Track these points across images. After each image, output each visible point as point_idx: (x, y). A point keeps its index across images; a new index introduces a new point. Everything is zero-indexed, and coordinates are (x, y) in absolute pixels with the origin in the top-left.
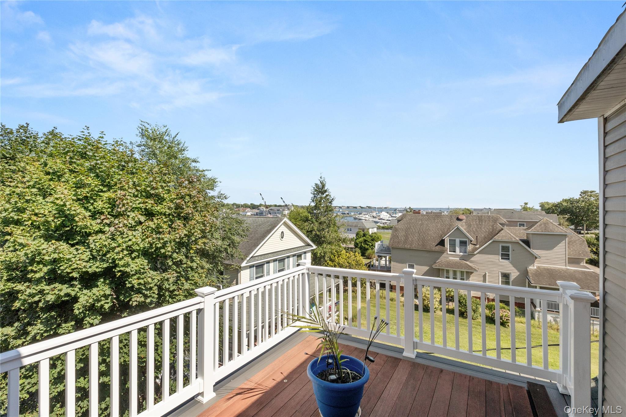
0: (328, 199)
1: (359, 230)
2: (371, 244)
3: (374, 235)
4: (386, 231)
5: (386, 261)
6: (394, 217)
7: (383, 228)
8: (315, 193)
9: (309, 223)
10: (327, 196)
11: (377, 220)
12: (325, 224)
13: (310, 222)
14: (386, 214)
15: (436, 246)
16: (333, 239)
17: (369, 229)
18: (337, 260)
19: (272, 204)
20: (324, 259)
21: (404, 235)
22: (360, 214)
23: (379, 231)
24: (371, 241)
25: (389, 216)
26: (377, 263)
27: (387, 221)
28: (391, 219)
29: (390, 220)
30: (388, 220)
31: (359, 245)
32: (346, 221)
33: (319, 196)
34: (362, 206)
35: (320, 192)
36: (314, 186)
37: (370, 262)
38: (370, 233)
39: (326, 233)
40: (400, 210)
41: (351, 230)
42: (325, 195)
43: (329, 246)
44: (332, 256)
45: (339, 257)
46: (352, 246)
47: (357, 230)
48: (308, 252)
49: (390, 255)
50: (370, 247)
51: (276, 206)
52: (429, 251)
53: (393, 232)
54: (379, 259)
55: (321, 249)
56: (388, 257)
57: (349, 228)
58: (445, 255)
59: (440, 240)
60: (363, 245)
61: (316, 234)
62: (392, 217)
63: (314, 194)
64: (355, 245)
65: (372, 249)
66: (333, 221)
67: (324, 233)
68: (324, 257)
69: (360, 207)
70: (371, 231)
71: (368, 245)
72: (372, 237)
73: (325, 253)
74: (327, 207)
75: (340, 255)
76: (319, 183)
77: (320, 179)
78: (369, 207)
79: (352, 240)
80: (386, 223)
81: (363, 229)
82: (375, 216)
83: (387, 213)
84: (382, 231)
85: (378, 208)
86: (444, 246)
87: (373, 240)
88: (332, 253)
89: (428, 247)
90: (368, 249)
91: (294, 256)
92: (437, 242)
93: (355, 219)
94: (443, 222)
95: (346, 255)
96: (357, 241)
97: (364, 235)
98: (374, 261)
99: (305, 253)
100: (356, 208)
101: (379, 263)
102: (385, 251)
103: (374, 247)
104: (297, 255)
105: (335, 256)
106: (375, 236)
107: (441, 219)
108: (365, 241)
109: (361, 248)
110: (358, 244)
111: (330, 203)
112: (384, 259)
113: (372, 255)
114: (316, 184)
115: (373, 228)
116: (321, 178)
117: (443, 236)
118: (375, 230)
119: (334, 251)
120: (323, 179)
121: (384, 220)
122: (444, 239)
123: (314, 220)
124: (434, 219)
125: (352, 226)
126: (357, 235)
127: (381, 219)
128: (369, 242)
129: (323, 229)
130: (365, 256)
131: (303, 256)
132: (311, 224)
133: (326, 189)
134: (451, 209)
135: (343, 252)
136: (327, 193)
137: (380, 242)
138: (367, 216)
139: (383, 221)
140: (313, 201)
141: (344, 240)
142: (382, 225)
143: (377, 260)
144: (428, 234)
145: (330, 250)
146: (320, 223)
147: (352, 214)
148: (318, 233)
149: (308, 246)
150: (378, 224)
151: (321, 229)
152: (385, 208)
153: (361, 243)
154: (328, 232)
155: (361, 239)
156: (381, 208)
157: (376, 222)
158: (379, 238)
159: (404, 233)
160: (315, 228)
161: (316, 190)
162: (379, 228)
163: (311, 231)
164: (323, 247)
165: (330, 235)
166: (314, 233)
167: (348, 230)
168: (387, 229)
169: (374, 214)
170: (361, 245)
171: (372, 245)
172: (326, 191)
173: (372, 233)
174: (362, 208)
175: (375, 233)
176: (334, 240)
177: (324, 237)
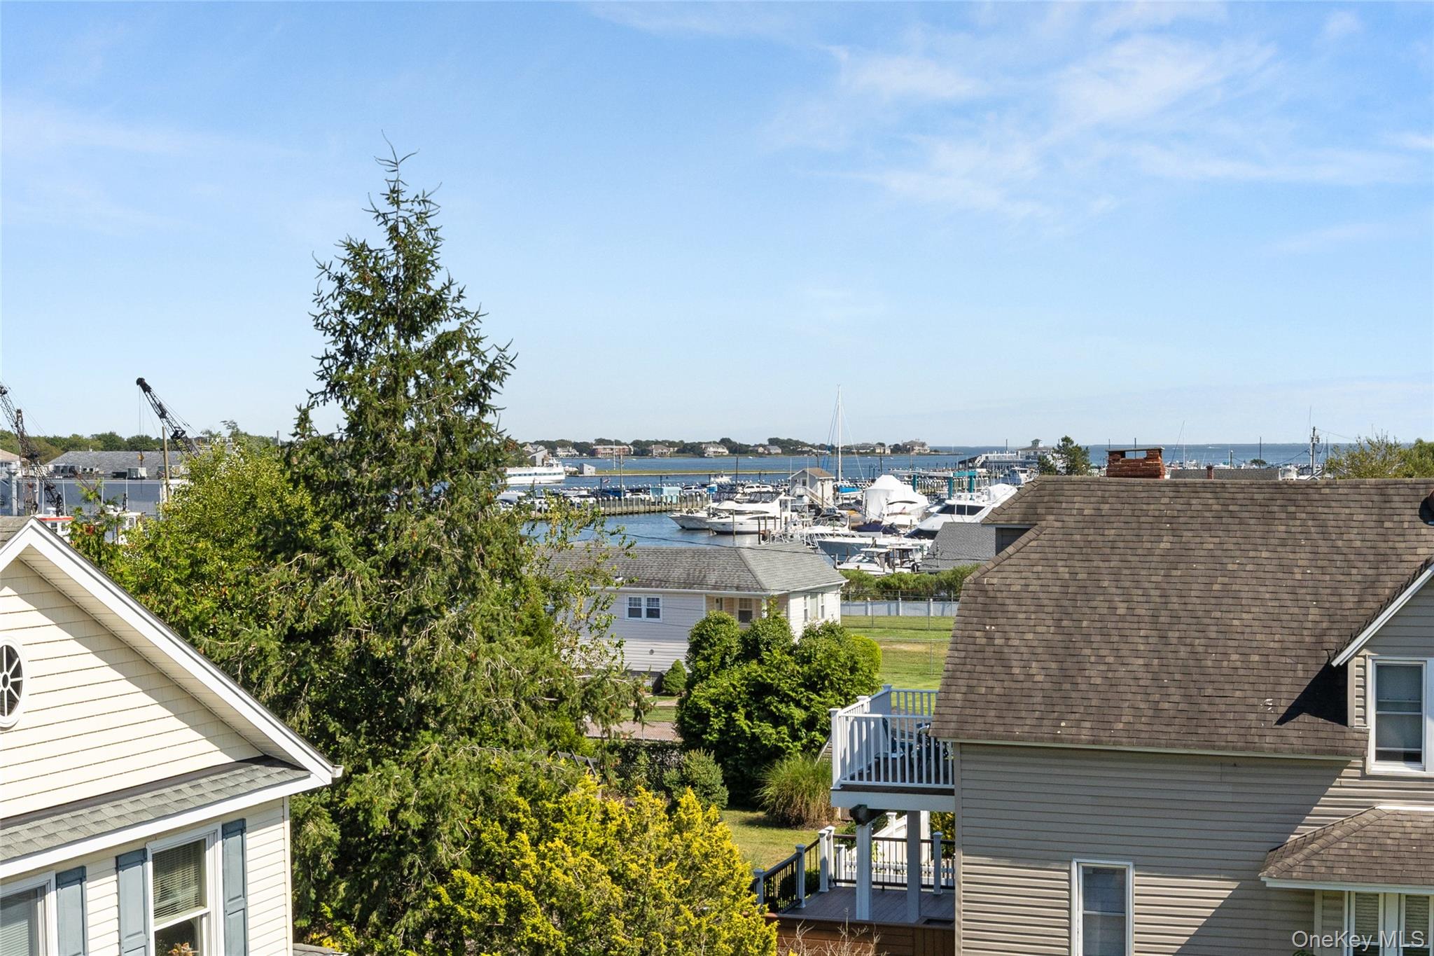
0: (456, 373)
1: (714, 613)
2: (799, 714)
3: (823, 644)
4: (906, 610)
5: (913, 841)
6: (961, 510)
7: (888, 590)
8: (352, 319)
9: (303, 566)
10: (447, 342)
11: (841, 533)
12: (431, 574)
13: (315, 561)
14: (904, 491)
15: (1281, 722)
16: (497, 688)
17: (783, 600)
18: (531, 858)
19: (86, 433)
20: (429, 853)
21: (1049, 647)
22: (727, 492)
23: (858, 610)
24: (802, 695)
25: (923, 501)
26: (845, 865)
27: (909, 543)
28: (937, 522)
29: (931, 534)
30: (919, 534)
31: (717, 724)
32: (611, 543)
33: (378, 349)
34: (739, 439)
35: (389, 312)
36: (339, 269)
37: (798, 857)
38: (797, 628)
39: (446, 645)
40: (999, 465)
41: (653, 613)
42: (429, 337)
43: (463, 751)
44: (492, 833)
45: (546, 833)
46: (662, 729)
47: (698, 612)
48: (265, 814)
49: (946, 804)
50: (795, 737)
51: (110, 442)
52: (1235, 763)
53: (963, 620)
54: (862, 833)
55: (397, 773)
56: (925, 817)
57: (643, 595)
58: (1345, 785)
59: (1315, 670)
60: (742, 722)
61: (363, 656)
62: (948, 510)
63: (342, 330)
64: (683, 728)
65: (811, 749)
66: (497, 547)
67: (422, 642)
68: (426, 833)
69: (725, 442)
70: (798, 617)
71: (777, 720)
72: (806, 660)
73: (432, 808)
74: (446, 430)
75: (559, 816)
76: (378, 240)
77: (385, 207)
78: (790, 447)
79: (661, 686)
80: (904, 553)
81: (745, 602)
82: (831, 504)
83: (914, 482)
84: (880, 609)
85: (848, 451)
86: (1338, 713)
87: (814, 683)
88: (487, 803)
89: (1229, 732)
90: (777, 753)
91: (124, 859)
92: (1290, 691)
93: (690, 527)
94: (1325, 535)
95: (606, 817)
96: (701, 695)
97: (752, 649)
98: (827, 849)
99: (235, 827)
100: (694, 450)
101: (865, 862)
102: (909, 767)
103: (827, 733)
104: (153, 847)
105: (514, 828)
106: (831, 656)
107: (1313, 516)
108: (759, 690)
109: (724, 751)
110: (703, 717)
111: (473, 398)
112: (896, 827)
113: (812, 792)
114: (358, 253)
115: (813, 593)
116: (394, 196)
117: (1332, 640)
118: (831, 608)
119: (508, 791)
120: (407, 210)
121: (891, 530)
122: (1343, 669)
123: (343, 542)
124: (1267, 518)
125: (662, 582)
126: (695, 648)
127: (874, 527)
128: (785, 699)
129: (419, 616)
130: (754, 807)
131: (214, 857)
132: (319, 576)
133: (436, 284)
134: (1336, 448)
135: (577, 794)
136: (448, 326)
137: (865, 701)
138: (773, 508)
139: (883, 539)
140: (336, 387)
141: (589, 694)
142: (876, 570)
143: (848, 841)
144: (1226, 632)
145: (474, 785)
146: (395, 566)
147: (671, 492)
148: (382, 648)
149: (261, 771)
150: (851, 565)
151: (402, 609)
152: (896, 449)
153: (730, 707)
154: (458, 639)
155: (730, 681)
156: (866, 451)
157: (839, 552)
158: (863, 663)
159: (1046, 629)
160: (355, 609)
161: (355, 302)
162: (856, 589)
163: (321, 634)
164: (419, 762)
165: (472, 662)
166: (343, 645)
167: (634, 613)
168: (915, 595)
169: (825, 493)
170: (730, 722)
171: (810, 724)
172: (434, 307)
173: (809, 633)
174: (736, 449)
175: (830, 630)
176: (509, 699)
177: (431, 679)
